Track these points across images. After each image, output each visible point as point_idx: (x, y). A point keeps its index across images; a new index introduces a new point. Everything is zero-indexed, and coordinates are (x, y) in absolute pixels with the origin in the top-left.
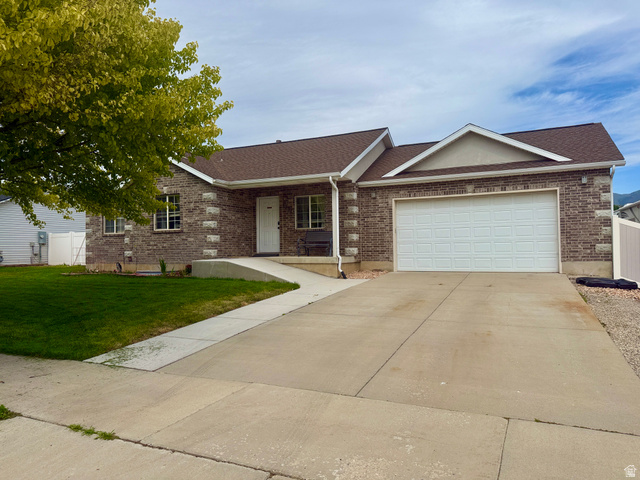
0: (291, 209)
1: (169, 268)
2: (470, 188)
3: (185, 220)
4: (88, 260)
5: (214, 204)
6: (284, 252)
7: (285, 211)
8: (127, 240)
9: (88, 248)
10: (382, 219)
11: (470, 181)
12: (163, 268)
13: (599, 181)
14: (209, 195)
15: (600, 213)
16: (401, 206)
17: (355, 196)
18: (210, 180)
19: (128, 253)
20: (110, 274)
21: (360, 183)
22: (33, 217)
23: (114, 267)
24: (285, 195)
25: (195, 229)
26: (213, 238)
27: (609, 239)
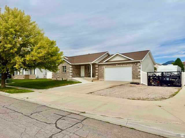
0: (86, 68)
1: (63, 79)
2: (117, 65)
3: (67, 71)
4: (52, 78)
5: (71, 68)
6: (85, 77)
7: (85, 69)
8: (58, 74)
9: (52, 75)
10: (102, 70)
11: (117, 64)
12: (62, 79)
13: (139, 64)
14: (71, 66)
15: (139, 70)
16: (106, 68)
17: (97, 66)
18: (71, 64)
19: (58, 77)
20: (55, 80)
21: (99, 64)
22: (41, 71)
23: (56, 79)
24: (85, 66)
25: (68, 72)
26: (71, 74)
27: (140, 75)
